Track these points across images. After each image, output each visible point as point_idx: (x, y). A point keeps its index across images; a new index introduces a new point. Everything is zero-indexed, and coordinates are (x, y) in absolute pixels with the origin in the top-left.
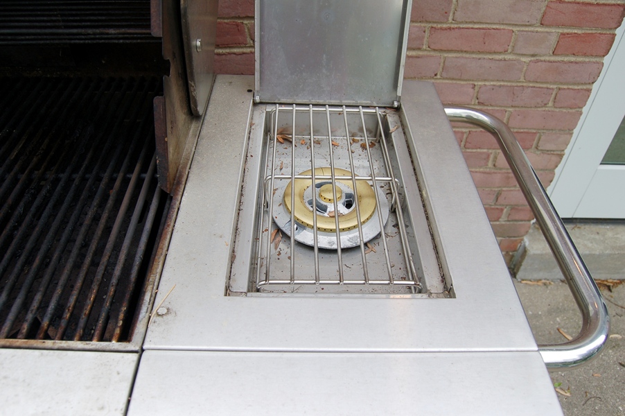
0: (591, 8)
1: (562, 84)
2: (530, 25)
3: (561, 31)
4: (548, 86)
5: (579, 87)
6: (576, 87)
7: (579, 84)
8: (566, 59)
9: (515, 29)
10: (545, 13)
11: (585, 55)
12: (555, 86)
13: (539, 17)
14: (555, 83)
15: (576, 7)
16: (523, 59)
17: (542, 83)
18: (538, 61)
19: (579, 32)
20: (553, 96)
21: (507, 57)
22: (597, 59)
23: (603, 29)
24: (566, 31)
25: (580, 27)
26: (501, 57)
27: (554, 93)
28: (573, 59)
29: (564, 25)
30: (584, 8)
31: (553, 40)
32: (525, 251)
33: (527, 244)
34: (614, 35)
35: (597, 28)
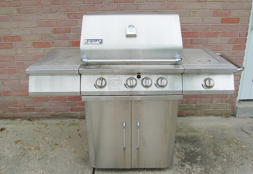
0: (239, 39)
1: (236, 57)
2: (226, 44)
5: (241, 58)
7: (240, 57)
8: (236, 51)
9: (223, 45)
10: (229, 41)
11: (240, 50)
13: (228, 42)
14: (234, 57)
15: (235, 39)
16: (226, 52)
18: (229, 52)
21: (222, 51)
22: (243, 51)
24: (234, 45)
25: (237, 44)
26: (221, 51)
27: (235, 60)
28: (237, 51)
29: (233, 44)
30: (237, 39)
31: (232, 47)
32: (237, 107)
33: (237, 105)
34: (245, 45)
35: (241, 44)
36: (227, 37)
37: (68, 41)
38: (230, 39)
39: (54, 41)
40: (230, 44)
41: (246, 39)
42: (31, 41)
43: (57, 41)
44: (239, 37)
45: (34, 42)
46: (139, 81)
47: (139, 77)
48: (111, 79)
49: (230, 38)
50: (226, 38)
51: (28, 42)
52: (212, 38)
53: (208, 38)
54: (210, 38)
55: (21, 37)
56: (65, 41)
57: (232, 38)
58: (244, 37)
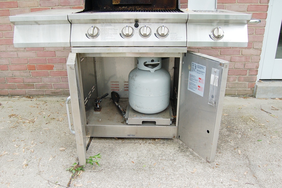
0: (259, 6)
1: (256, 27)
2: (245, 11)
3: (253, 12)
4: (253, 28)
5: (261, 28)
6: (260, 28)
7: (261, 27)
12: (254, 28)
13: (247, 9)
14: (254, 27)
15: (255, 6)
17: (251, 27)
19: (258, 13)
20: (255, 31)
22: (264, 20)
23: (263, 11)
24: (254, 12)
25: (257, 11)
27: (255, 30)
29: (253, 11)
30: (257, 6)
32: (257, 86)
33: (257, 84)
34: (267, 13)
35: (262, 11)
36: (246, 3)
37: (69, 6)
38: (249, 6)
39: (53, 7)
40: (249, 11)
41: (268, 6)
42: (29, 7)
43: (56, 7)
44: (259, 3)
45: (32, 8)
46: (136, 30)
47: (137, 26)
48: (105, 28)
49: (249, 4)
50: (244, 4)
51: (26, 8)
52: (228, 4)
53: (224, 4)
54: (226, 4)
55: (18, 2)
56: (65, 7)
57: (251, 5)
58: (266, 3)
